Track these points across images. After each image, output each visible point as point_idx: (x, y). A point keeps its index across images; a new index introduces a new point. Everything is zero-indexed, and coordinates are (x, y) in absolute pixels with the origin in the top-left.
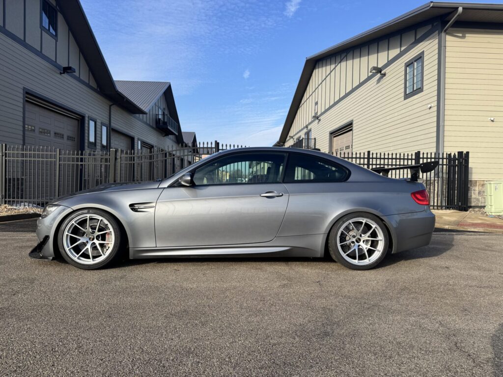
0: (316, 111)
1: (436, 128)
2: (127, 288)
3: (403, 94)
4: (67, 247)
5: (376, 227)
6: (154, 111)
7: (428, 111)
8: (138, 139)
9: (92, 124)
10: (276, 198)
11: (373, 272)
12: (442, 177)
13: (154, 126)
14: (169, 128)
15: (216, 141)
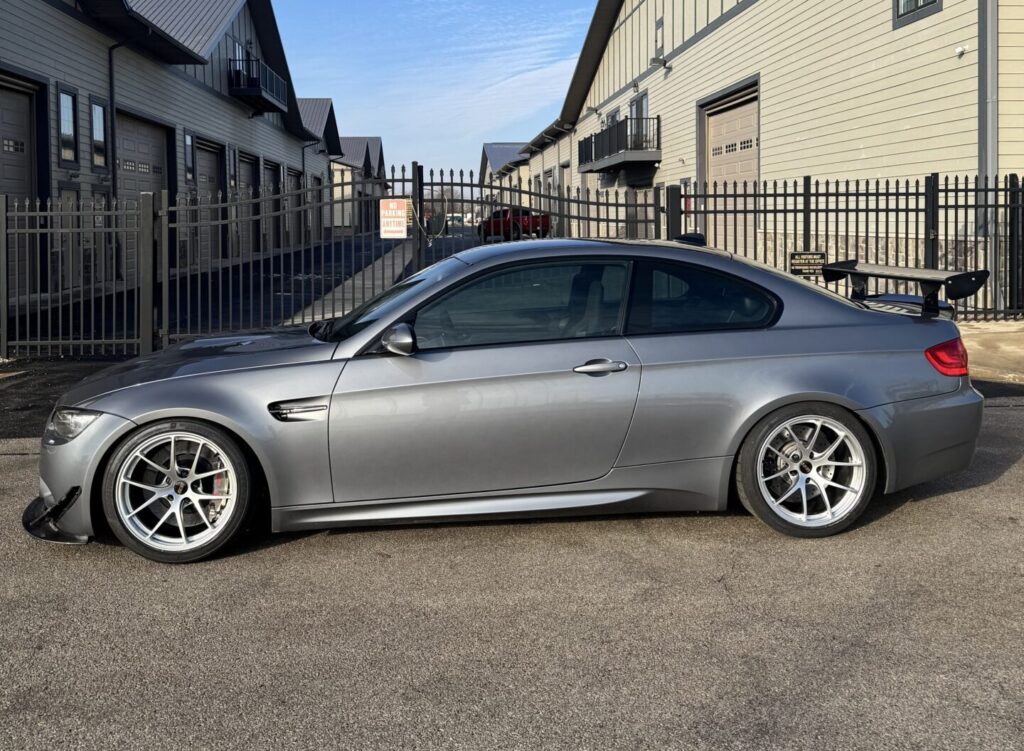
0: (659, 45)
1: (976, 107)
2: (288, 615)
3: (889, 15)
4: (127, 515)
5: (846, 437)
6: (223, 52)
7: (956, 62)
8: (186, 131)
9: (66, 101)
10: (611, 374)
11: (841, 541)
12: (996, 234)
13: (225, 93)
14: (265, 95)
15: (415, 164)
